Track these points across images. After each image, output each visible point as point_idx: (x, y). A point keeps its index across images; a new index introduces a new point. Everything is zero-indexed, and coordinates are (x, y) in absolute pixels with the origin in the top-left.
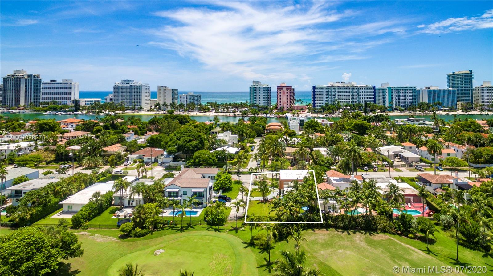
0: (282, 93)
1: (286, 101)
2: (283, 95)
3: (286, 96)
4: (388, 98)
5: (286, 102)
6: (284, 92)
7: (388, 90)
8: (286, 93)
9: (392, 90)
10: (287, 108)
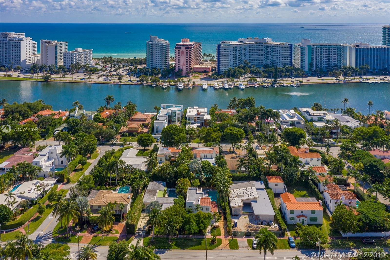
0: (180, 53)
1: (185, 62)
2: (182, 55)
3: (185, 57)
4: (307, 58)
5: (185, 64)
6: (183, 52)
7: (307, 49)
8: (185, 53)
9: (313, 48)
10: (187, 70)
